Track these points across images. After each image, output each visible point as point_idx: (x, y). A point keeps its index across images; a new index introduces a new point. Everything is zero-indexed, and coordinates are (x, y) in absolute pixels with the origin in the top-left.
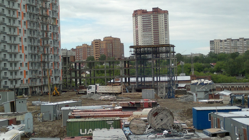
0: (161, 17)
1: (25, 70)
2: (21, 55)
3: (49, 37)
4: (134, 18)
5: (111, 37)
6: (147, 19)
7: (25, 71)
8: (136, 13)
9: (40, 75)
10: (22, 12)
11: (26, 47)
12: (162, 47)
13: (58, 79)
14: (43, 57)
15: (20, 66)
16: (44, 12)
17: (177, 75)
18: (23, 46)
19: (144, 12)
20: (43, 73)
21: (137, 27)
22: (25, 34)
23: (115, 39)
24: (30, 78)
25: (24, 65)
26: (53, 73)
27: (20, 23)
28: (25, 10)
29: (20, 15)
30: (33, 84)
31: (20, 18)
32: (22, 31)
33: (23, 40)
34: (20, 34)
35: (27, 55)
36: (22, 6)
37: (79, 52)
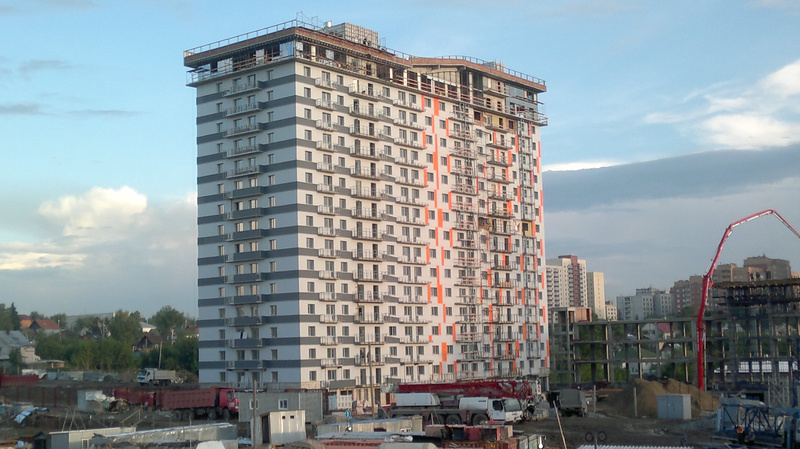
1: (445, 343)
3: (512, 264)
9: (486, 355)
11: (448, 289)
13: (537, 363)
14: (495, 312)
15: (431, 334)
16: (500, 208)
18: (440, 286)
20: (496, 349)
22: (446, 260)
23: (774, 262)
24: (458, 361)
25: (443, 330)
26: (522, 349)
27: (433, 234)
28: (447, 204)
29: (433, 218)
30: (467, 374)
31: (433, 224)
32: (439, 253)
33: (442, 273)
34: (432, 260)
35: (450, 308)
36: (439, 197)
37: (681, 296)
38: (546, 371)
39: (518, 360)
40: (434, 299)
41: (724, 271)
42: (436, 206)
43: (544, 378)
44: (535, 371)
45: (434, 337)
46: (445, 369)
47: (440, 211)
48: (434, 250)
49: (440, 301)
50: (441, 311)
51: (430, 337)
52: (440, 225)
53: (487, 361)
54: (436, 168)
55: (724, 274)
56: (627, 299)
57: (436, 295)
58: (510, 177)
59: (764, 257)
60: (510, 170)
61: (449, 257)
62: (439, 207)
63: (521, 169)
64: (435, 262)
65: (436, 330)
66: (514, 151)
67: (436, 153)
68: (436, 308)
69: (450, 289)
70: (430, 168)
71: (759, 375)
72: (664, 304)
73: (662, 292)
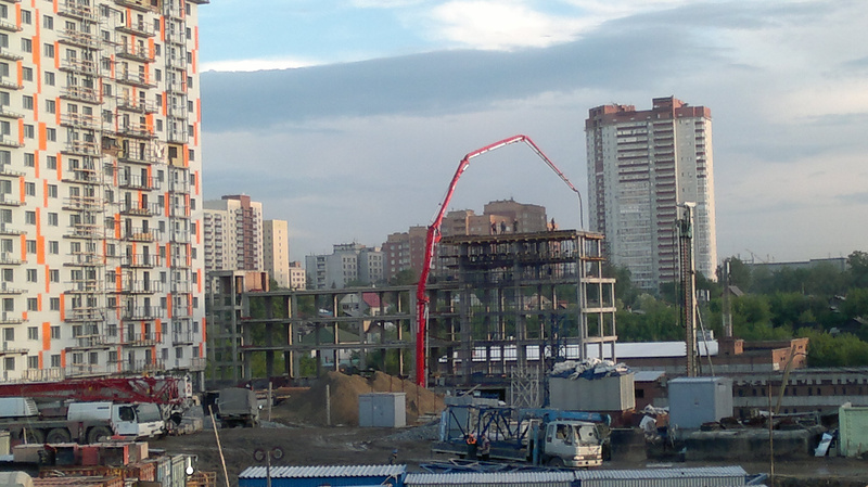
1: (48, 323)
2: (32, 272)
3: (153, 207)
6: (634, 139)
7: (46, 324)
8: (597, 119)
9: (111, 340)
11: (53, 243)
13: (187, 352)
14: (125, 277)
15: (26, 308)
16: (135, 120)
18: (42, 239)
19: (624, 114)
20: (126, 331)
21: (599, 166)
22: (51, 200)
23: (526, 208)
24: (68, 350)
25: (45, 304)
26: (165, 332)
27: (31, 159)
28: (54, 116)
29: (31, 136)
30: (81, 368)
31: (31, 145)
32: (39, 189)
33: (44, 218)
34: (28, 198)
35: (56, 271)
36: (41, 105)
37: (397, 255)
38: (201, 363)
39: (159, 348)
40: (32, 259)
41: (456, 221)
42: (36, 119)
43: (198, 373)
44: (183, 364)
45: (32, 315)
46: (47, 362)
47: (42, 125)
48: (32, 184)
49: (41, 260)
50: (41, 275)
51: (25, 314)
52: (43, 146)
53: (112, 349)
54: (36, 60)
55: (458, 225)
56: (321, 258)
57: (34, 251)
58: (152, 79)
59: (512, 201)
60: (152, 67)
61: (55, 195)
62: (41, 119)
63: (168, 67)
64: (33, 203)
65: (33, 304)
66: (158, 39)
67: (37, 37)
68: (34, 271)
69: (56, 243)
70: (28, 60)
71: (500, 364)
72: (373, 267)
73: (371, 250)
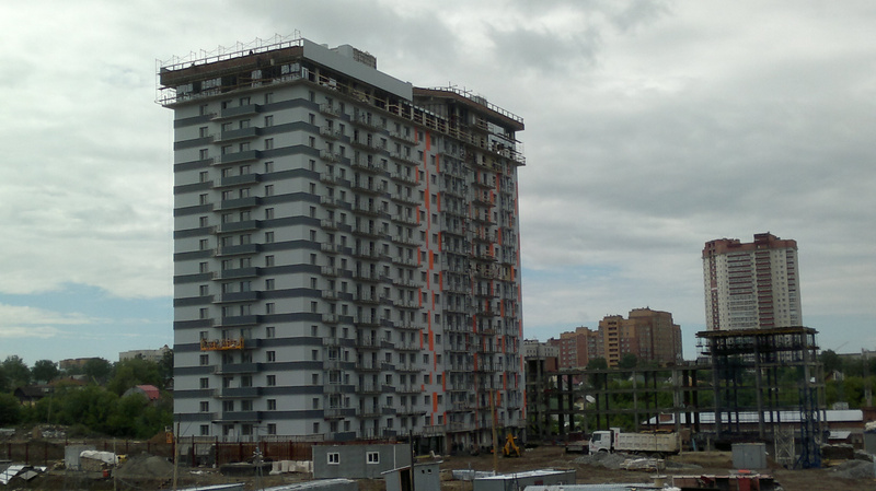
0: (778, 259)
2: (426, 356)
3: (494, 310)
4: (707, 261)
5: (648, 309)
6: (741, 264)
7: (435, 394)
8: (711, 249)
9: (473, 406)
10: (431, 251)
11: (438, 336)
12: (783, 334)
13: (516, 415)
14: (479, 361)
15: (423, 383)
16: (483, 250)
17: (824, 407)
18: (431, 332)
19: (732, 246)
20: (480, 399)
21: (714, 283)
22: (436, 305)
23: (658, 314)
24: (447, 412)
25: (434, 379)
26: (502, 400)
27: (424, 276)
28: (437, 245)
29: (425, 259)
30: (455, 425)
31: (425, 266)
32: (429, 297)
34: (423, 304)
35: (440, 356)
36: (430, 237)
38: (524, 424)
39: (500, 411)
40: (426, 346)
42: (427, 247)
43: (522, 429)
44: (514, 423)
45: (426, 387)
46: (436, 421)
48: (426, 294)
49: (431, 349)
50: (431, 358)
51: (422, 386)
52: (431, 267)
53: (472, 412)
54: (427, 206)
57: (427, 341)
58: (492, 219)
60: (493, 210)
61: (438, 302)
62: (430, 248)
63: (502, 211)
64: (426, 307)
65: (427, 379)
66: (495, 191)
67: (427, 190)
69: (440, 336)
70: (422, 206)
